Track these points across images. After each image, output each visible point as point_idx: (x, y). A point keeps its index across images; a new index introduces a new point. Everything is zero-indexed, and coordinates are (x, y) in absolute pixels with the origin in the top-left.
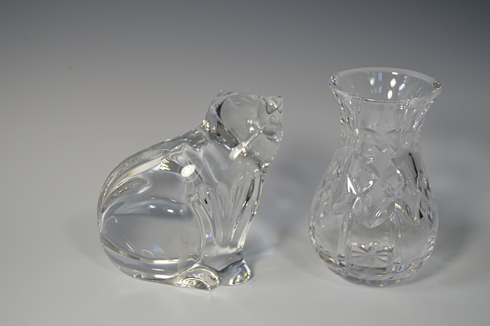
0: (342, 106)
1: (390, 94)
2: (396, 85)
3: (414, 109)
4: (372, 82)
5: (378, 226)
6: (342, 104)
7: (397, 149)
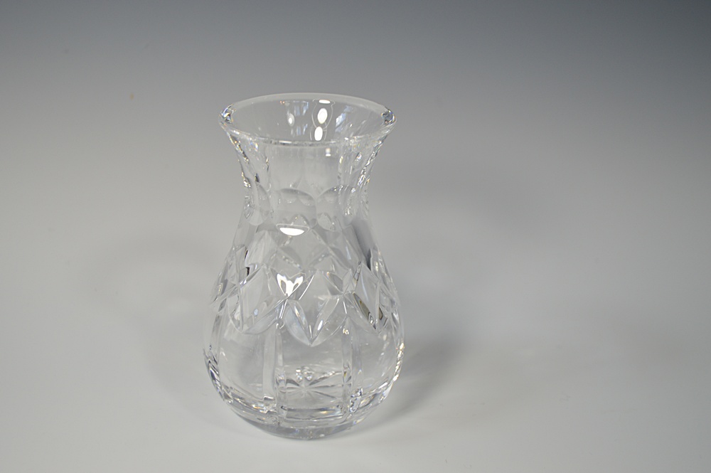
0: (245, 156)
1: (319, 134)
2: (327, 121)
3: (358, 155)
4: (291, 121)
5: (320, 345)
6: (244, 153)
7: (335, 217)
